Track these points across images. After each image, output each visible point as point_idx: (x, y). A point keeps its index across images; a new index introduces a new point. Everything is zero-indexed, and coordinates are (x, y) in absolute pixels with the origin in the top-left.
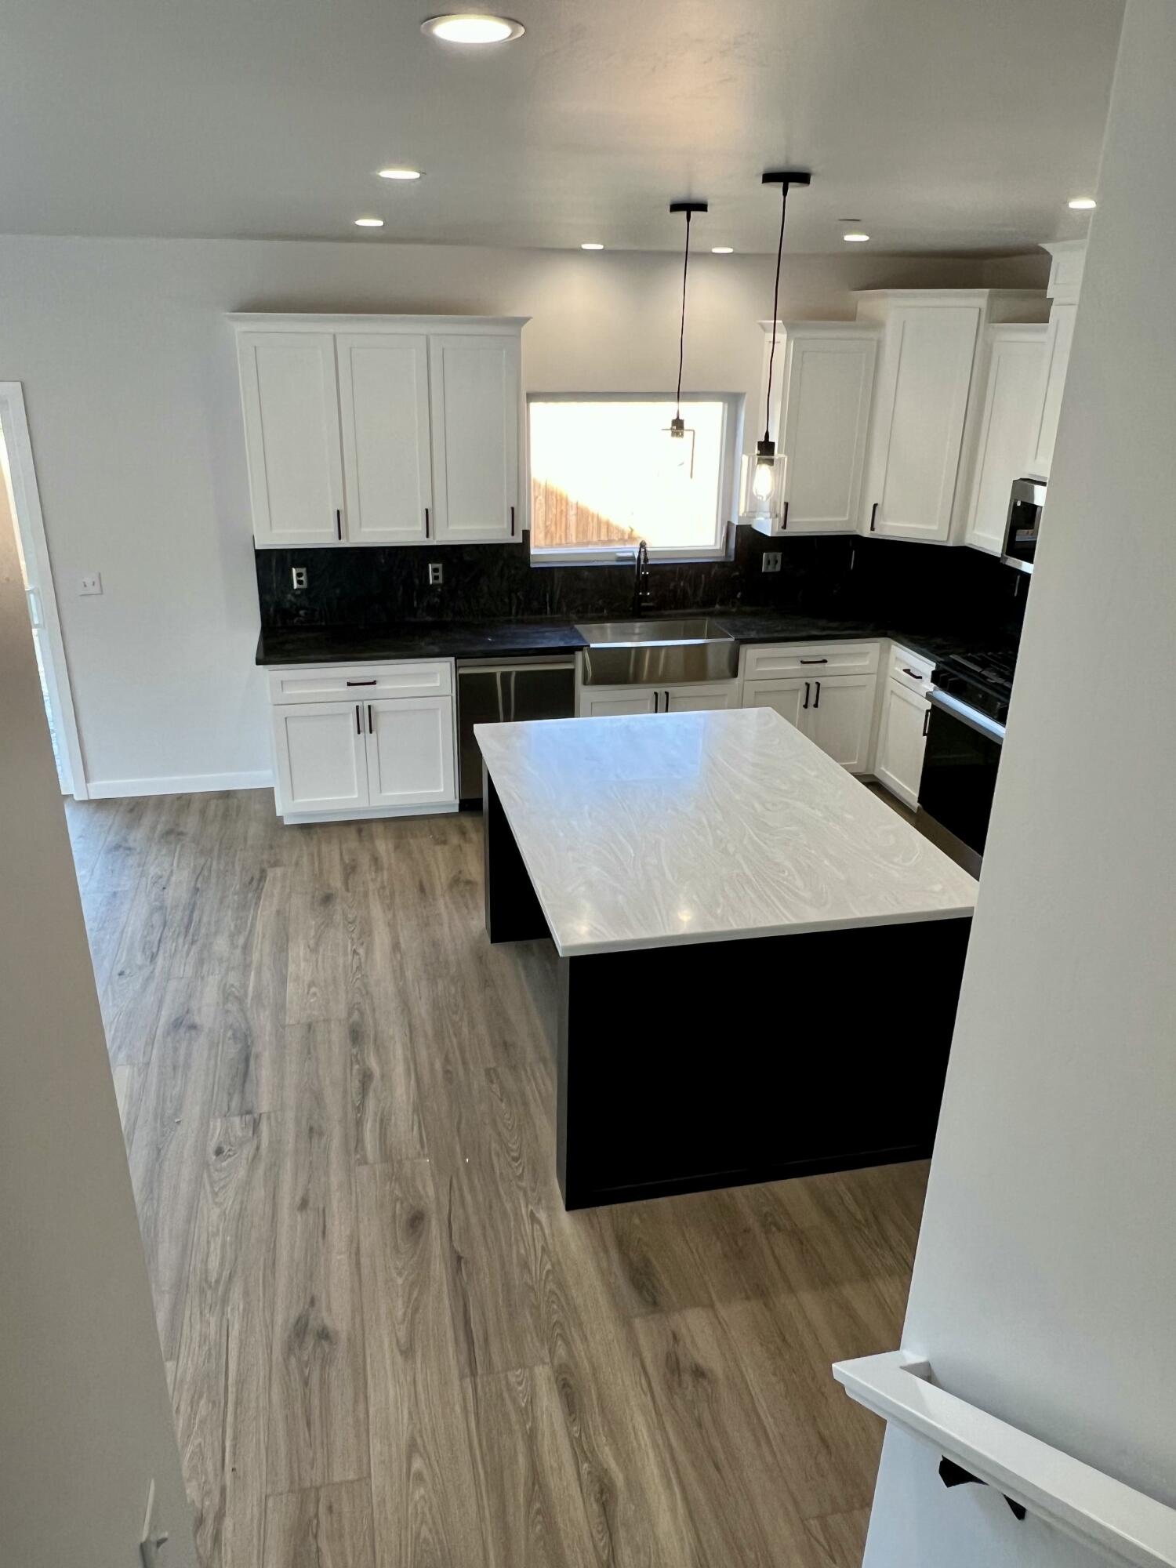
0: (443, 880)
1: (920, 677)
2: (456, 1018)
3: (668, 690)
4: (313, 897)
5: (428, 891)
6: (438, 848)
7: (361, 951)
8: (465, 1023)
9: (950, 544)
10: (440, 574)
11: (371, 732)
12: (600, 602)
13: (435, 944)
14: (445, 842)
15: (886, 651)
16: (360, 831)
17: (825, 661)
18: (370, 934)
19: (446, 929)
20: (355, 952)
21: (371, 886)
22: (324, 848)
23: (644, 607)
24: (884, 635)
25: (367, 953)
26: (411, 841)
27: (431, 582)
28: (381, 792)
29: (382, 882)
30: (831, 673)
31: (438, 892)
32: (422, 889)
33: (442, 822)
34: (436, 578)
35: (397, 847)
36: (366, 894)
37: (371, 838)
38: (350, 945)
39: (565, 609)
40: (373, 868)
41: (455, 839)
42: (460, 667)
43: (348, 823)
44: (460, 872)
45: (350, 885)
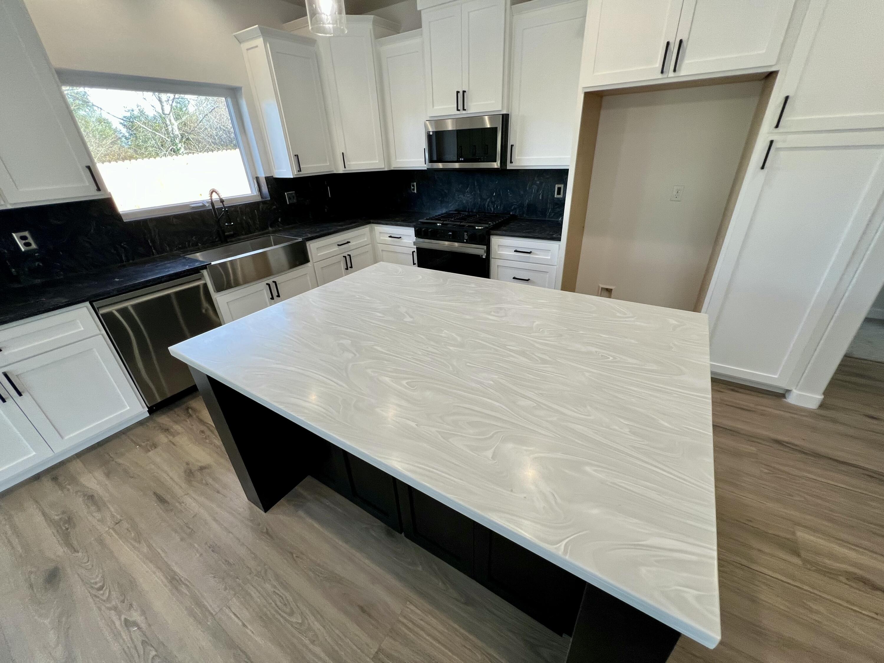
0: (176, 478)
1: (400, 237)
2: (296, 619)
3: (274, 280)
4: (31, 586)
5: (168, 497)
6: (150, 454)
7: (136, 616)
8: (311, 619)
9: (386, 169)
10: (30, 240)
11: (20, 394)
12: (194, 238)
13: (214, 548)
14: (155, 446)
15: (372, 231)
16: (55, 479)
17: (348, 242)
18: (133, 584)
19: (214, 525)
20: (128, 624)
21: (103, 529)
22: (19, 519)
23: (227, 235)
24: (369, 223)
25: (143, 613)
26: (120, 461)
27: (23, 250)
28: (62, 437)
29: (113, 516)
30: (355, 248)
31: (179, 492)
32: (161, 500)
33: (139, 430)
34: (27, 244)
35: (108, 475)
36: (101, 541)
37: (74, 480)
38: (115, 618)
39: (168, 249)
40: (93, 508)
41: (163, 438)
42: (98, 308)
43: (37, 477)
44: (188, 464)
45: (75, 543)
